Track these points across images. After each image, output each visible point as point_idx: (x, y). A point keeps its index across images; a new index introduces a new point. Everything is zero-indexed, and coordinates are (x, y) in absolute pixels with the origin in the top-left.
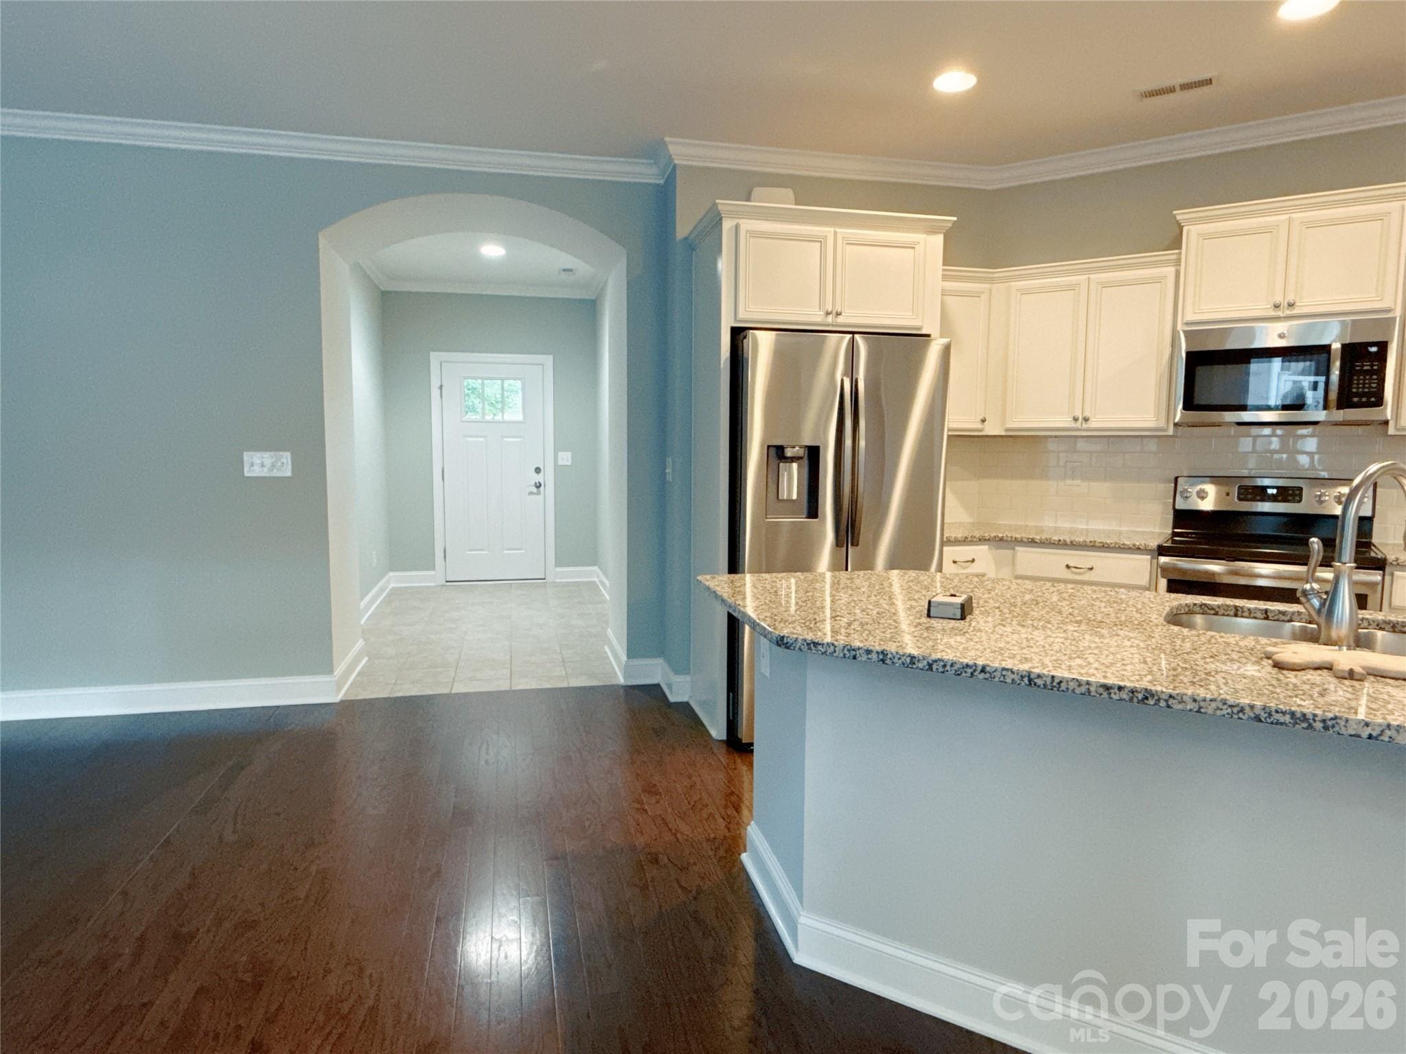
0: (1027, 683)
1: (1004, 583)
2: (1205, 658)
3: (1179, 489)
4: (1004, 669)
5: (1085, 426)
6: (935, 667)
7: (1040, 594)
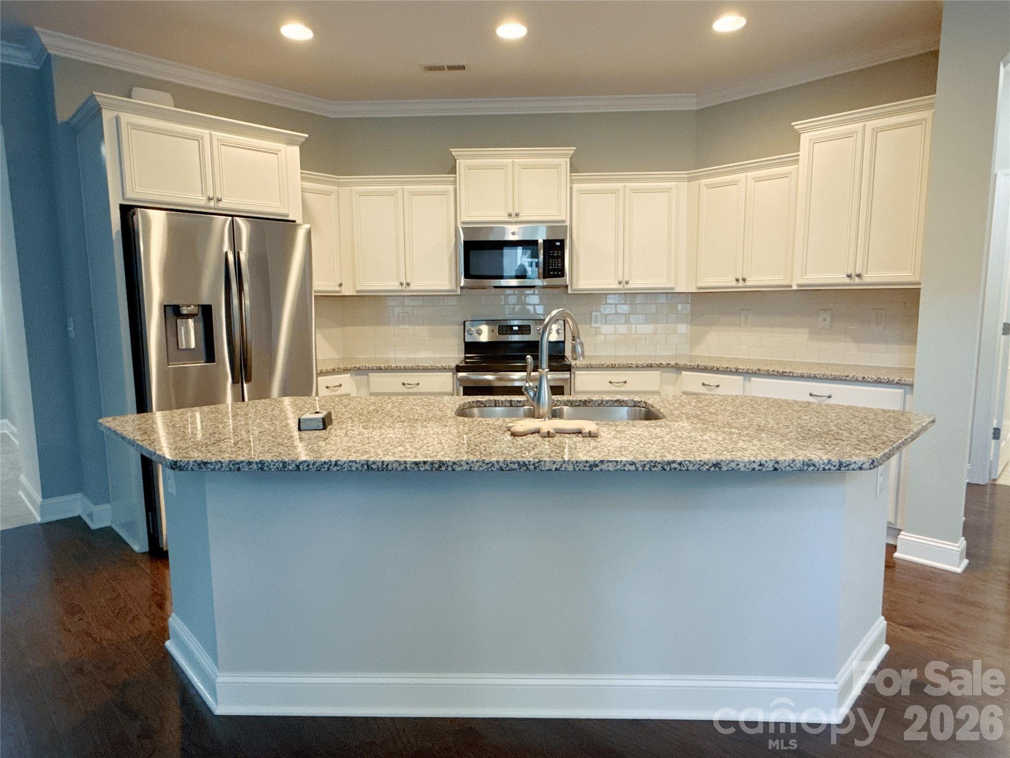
0: (366, 468)
1: (357, 400)
2: (475, 435)
3: (466, 329)
4: (350, 461)
5: (408, 289)
6: (301, 467)
7: (380, 405)
